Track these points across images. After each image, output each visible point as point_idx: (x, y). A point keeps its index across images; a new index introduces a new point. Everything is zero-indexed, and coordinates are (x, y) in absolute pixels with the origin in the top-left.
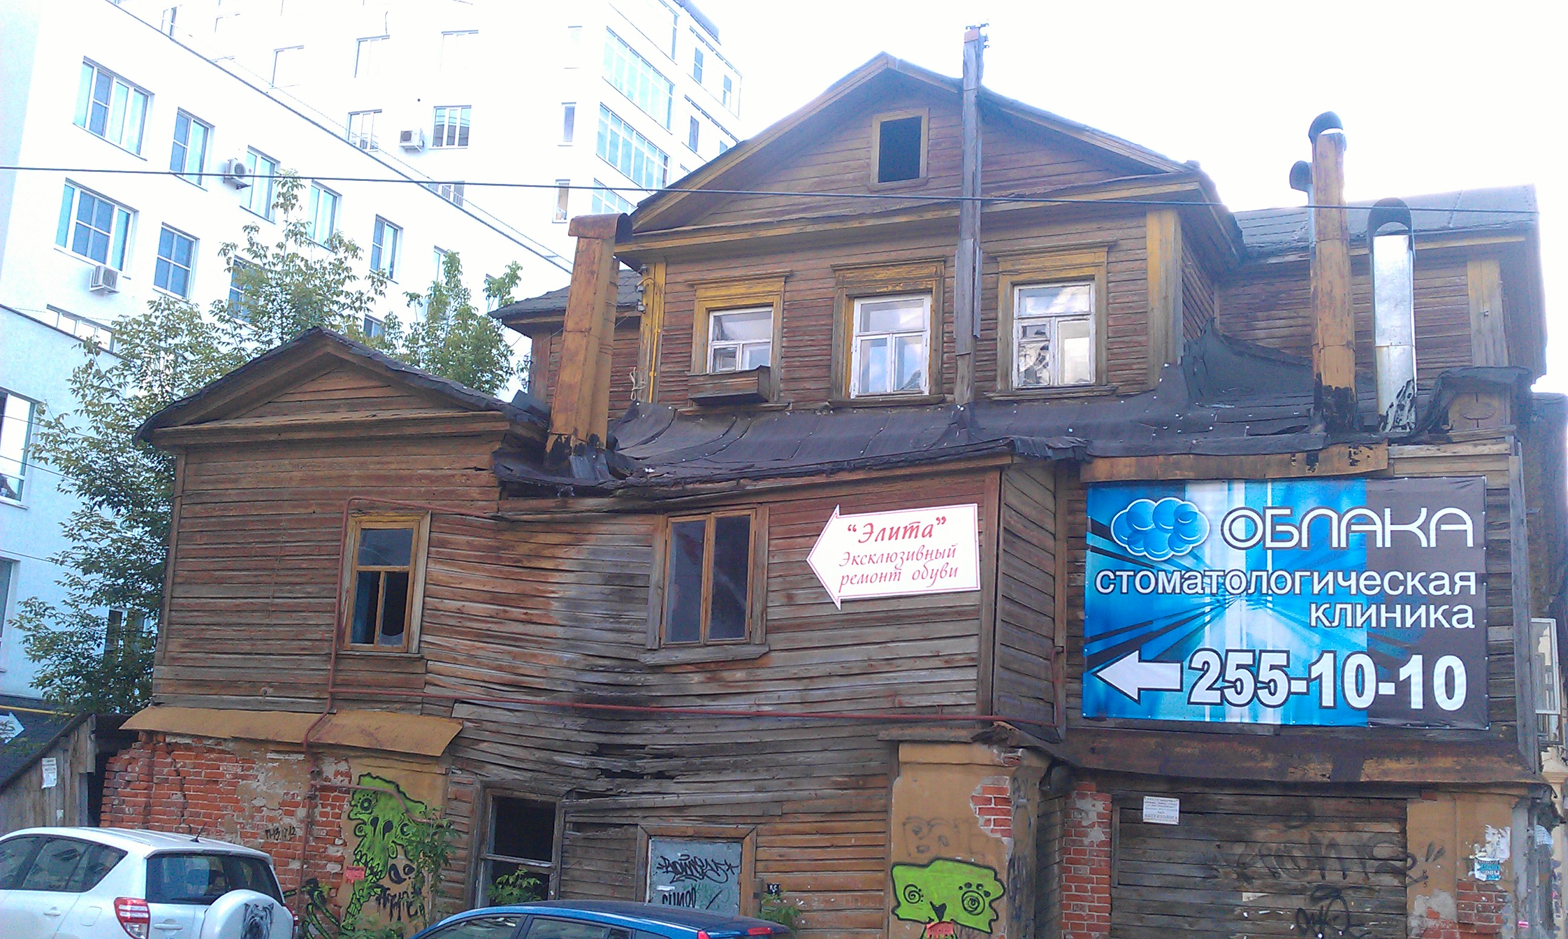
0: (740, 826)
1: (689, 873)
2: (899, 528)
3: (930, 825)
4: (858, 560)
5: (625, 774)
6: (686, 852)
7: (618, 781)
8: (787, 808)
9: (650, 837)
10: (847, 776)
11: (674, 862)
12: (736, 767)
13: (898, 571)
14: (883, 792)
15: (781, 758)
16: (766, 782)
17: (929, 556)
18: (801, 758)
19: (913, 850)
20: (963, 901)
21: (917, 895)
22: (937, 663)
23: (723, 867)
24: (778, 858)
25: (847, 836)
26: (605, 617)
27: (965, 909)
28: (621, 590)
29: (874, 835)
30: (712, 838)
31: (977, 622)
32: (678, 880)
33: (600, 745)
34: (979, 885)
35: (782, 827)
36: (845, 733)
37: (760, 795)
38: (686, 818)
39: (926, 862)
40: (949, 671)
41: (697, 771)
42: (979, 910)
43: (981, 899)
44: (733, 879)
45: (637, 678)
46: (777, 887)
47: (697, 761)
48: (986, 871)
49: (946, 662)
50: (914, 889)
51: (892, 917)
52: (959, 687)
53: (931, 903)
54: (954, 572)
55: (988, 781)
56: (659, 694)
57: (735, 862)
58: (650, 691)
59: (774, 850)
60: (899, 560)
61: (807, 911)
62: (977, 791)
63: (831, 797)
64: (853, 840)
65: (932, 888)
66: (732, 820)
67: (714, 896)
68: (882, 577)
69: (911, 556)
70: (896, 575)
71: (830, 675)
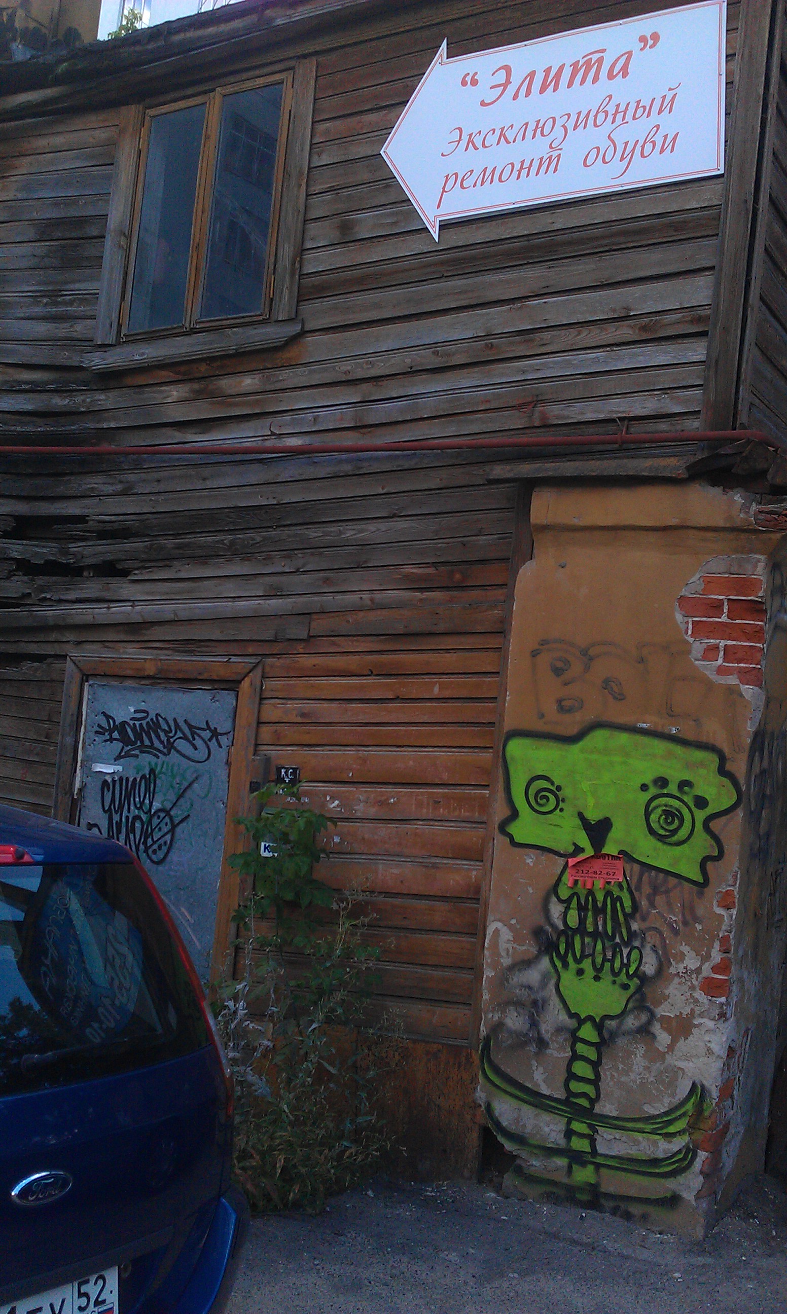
0: (234, 659)
1: (147, 742)
2: (561, 68)
3: (588, 657)
4: (478, 141)
5: (51, 568)
6: (143, 706)
7: (41, 580)
8: (319, 625)
9: (86, 677)
10: (434, 564)
11: (124, 723)
12: (235, 552)
13: (555, 154)
14: (499, 593)
15: (313, 533)
16: (283, 578)
17: (619, 117)
18: (350, 532)
19: (550, 707)
20: (647, 814)
21: (552, 798)
22: (625, 332)
23: (203, 734)
24: (299, 720)
25: (427, 679)
26: (35, 298)
27: (652, 831)
28: (64, 247)
29: (475, 679)
30: (186, 682)
31: (713, 242)
32: (128, 755)
33: (19, 519)
34: (684, 784)
35: (308, 661)
36: (434, 481)
37: (273, 602)
38: (145, 644)
39: (573, 731)
40: (649, 348)
41: (166, 560)
42: (683, 833)
43: (685, 812)
44: (219, 755)
45: (79, 399)
46: (293, 773)
47: (169, 543)
48: (699, 755)
49: (644, 328)
50: (549, 786)
51: (500, 840)
52: (666, 379)
53: (581, 816)
54: (670, 144)
55: (718, 566)
56: (113, 425)
57: (224, 726)
58: (99, 422)
59: (290, 705)
60: (559, 132)
61: (347, 820)
62: (693, 586)
63: (400, 605)
64: (436, 690)
65: (585, 786)
66: (221, 649)
67: (186, 784)
68: (523, 169)
69: (582, 120)
70: (551, 162)
71: (412, 372)
